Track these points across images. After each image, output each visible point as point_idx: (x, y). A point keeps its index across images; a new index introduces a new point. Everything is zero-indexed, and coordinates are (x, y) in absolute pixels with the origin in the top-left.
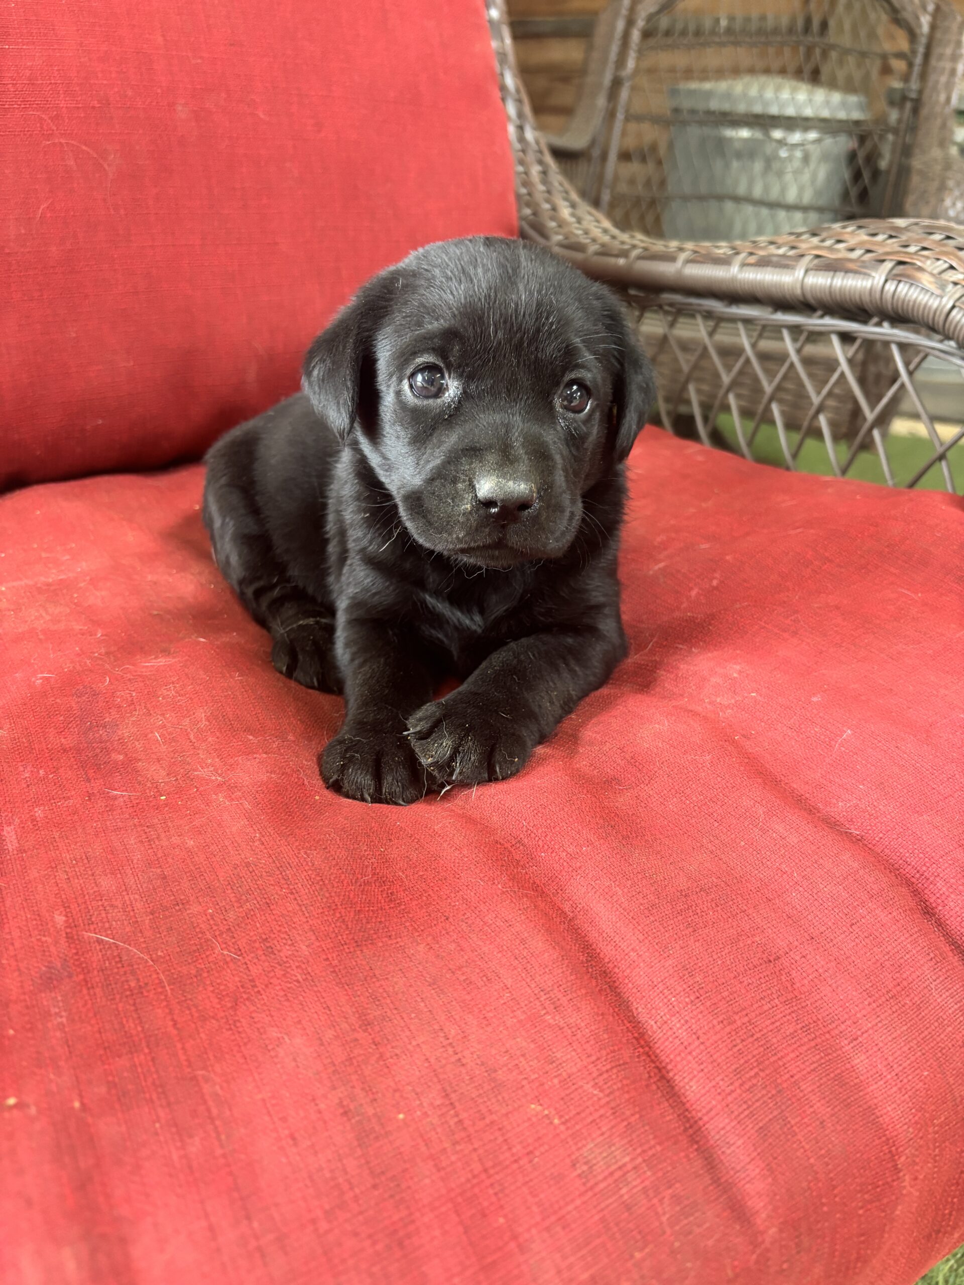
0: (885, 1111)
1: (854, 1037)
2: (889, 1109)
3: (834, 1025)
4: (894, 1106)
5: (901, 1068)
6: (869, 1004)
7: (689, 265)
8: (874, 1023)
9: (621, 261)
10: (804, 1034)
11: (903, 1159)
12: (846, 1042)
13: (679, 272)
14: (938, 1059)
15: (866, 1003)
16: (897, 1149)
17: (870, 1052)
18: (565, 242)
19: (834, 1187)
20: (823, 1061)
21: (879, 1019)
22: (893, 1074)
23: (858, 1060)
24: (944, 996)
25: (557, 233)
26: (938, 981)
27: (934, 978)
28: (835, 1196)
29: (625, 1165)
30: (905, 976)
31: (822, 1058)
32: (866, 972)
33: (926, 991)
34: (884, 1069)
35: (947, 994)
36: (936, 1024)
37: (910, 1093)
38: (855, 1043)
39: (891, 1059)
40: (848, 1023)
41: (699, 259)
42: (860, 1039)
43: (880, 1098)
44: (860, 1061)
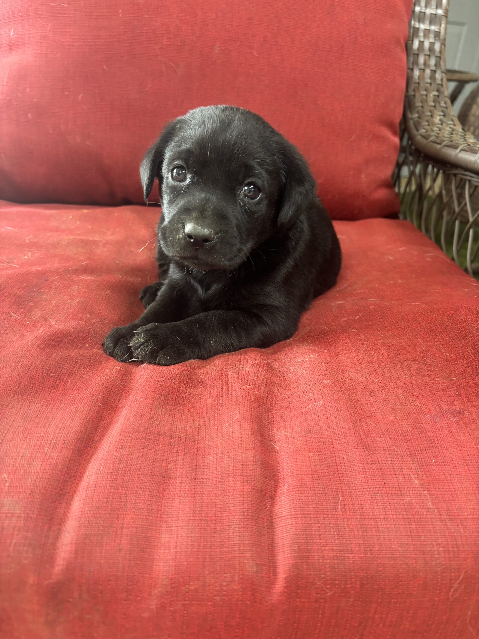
0: (159, 564)
1: (171, 526)
2: (162, 564)
3: (166, 516)
4: (164, 564)
5: (180, 550)
6: (189, 516)
7: (462, 152)
8: (184, 525)
9: (439, 146)
10: (146, 512)
11: (156, 591)
12: (165, 526)
13: (456, 155)
14: (205, 558)
15: (188, 515)
16: (155, 585)
17: (172, 536)
18: (424, 134)
19: (109, 580)
20: (145, 527)
21: (187, 525)
22: (175, 550)
23: (164, 536)
24: (235, 534)
25: (424, 129)
26: (237, 526)
27: (237, 523)
28: (109, 585)
29: (15, 513)
30: (223, 515)
31: (146, 525)
32: (204, 504)
33: (227, 527)
34: (172, 547)
35: (238, 534)
36: (218, 543)
37: (176, 563)
38: (169, 529)
39: (179, 544)
40: (173, 519)
41: (467, 149)
42: (173, 528)
43: (161, 557)
44: (165, 538)
